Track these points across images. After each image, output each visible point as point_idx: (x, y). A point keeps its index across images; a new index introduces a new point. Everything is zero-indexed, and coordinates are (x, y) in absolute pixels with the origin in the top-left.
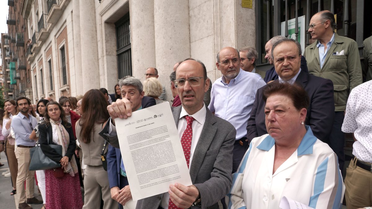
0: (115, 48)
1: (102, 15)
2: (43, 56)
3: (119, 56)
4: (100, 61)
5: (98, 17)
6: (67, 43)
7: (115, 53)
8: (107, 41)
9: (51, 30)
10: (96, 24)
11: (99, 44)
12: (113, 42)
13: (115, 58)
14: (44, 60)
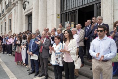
0: (27, 22)
1: (24, 13)
2: (3, 21)
3: (28, 24)
4: (23, 25)
5: (23, 14)
6: (12, 18)
7: (27, 23)
8: (25, 20)
9: (7, 14)
10: (22, 15)
11: (23, 21)
12: (27, 21)
13: (27, 25)
14: (3, 22)
